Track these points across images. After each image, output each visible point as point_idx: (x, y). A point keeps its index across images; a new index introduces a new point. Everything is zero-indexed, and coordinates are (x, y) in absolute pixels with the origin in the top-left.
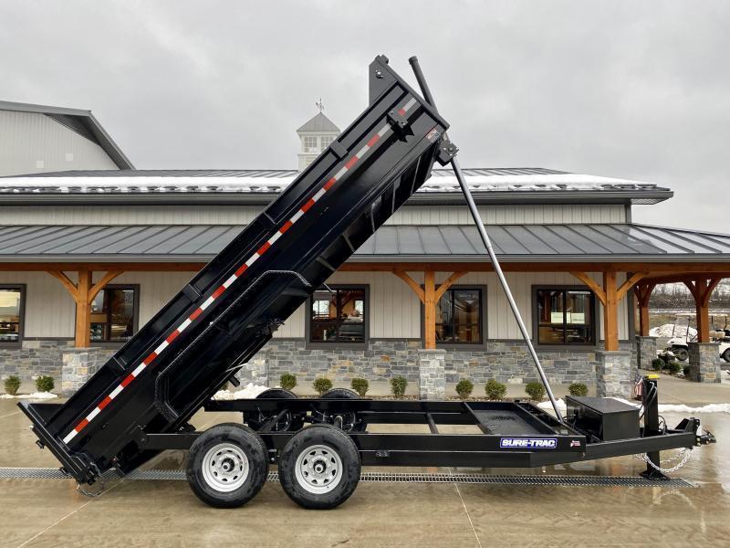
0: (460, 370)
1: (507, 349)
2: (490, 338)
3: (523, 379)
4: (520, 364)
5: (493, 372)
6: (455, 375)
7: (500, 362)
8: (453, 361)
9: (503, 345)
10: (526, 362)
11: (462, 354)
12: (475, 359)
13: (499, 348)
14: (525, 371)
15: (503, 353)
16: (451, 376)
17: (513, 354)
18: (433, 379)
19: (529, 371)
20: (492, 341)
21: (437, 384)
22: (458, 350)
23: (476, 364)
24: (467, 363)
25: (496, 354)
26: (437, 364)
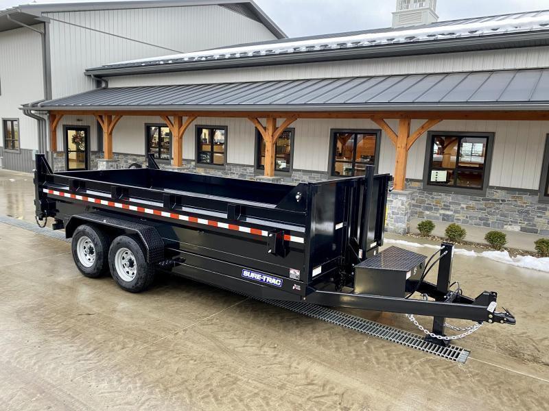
0: (456, 212)
1: (508, 197)
2: (490, 184)
3: (521, 228)
4: (520, 212)
5: (489, 217)
6: (451, 216)
7: (498, 209)
8: (450, 203)
9: (504, 192)
10: (527, 212)
11: (460, 197)
12: (472, 203)
13: (499, 195)
14: (525, 220)
15: (502, 201)
16: (447, 215)
17: (514, 203)
18: (394, 216)
19: (529, 220)
20: (492, 187)
21: (396, 221)
22: (456, 193)
23: (473, 208)
24: (464, 206)
25: (495, 200)
26: (400, 203)
